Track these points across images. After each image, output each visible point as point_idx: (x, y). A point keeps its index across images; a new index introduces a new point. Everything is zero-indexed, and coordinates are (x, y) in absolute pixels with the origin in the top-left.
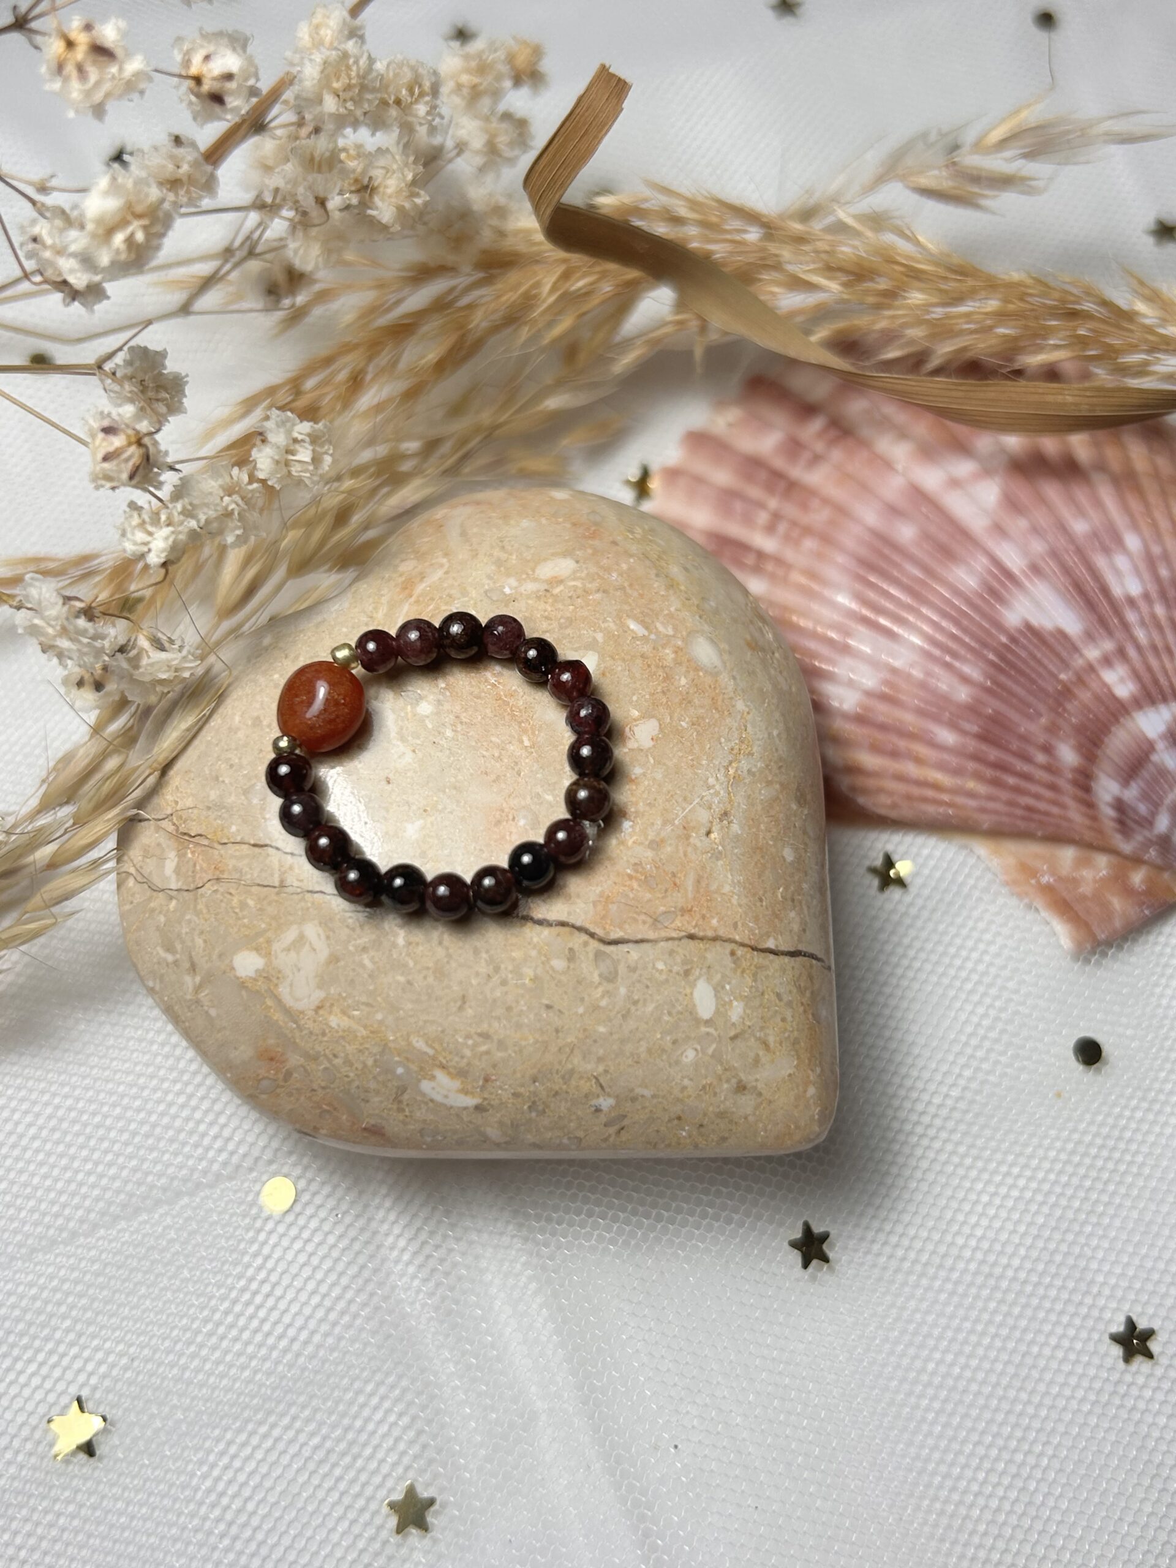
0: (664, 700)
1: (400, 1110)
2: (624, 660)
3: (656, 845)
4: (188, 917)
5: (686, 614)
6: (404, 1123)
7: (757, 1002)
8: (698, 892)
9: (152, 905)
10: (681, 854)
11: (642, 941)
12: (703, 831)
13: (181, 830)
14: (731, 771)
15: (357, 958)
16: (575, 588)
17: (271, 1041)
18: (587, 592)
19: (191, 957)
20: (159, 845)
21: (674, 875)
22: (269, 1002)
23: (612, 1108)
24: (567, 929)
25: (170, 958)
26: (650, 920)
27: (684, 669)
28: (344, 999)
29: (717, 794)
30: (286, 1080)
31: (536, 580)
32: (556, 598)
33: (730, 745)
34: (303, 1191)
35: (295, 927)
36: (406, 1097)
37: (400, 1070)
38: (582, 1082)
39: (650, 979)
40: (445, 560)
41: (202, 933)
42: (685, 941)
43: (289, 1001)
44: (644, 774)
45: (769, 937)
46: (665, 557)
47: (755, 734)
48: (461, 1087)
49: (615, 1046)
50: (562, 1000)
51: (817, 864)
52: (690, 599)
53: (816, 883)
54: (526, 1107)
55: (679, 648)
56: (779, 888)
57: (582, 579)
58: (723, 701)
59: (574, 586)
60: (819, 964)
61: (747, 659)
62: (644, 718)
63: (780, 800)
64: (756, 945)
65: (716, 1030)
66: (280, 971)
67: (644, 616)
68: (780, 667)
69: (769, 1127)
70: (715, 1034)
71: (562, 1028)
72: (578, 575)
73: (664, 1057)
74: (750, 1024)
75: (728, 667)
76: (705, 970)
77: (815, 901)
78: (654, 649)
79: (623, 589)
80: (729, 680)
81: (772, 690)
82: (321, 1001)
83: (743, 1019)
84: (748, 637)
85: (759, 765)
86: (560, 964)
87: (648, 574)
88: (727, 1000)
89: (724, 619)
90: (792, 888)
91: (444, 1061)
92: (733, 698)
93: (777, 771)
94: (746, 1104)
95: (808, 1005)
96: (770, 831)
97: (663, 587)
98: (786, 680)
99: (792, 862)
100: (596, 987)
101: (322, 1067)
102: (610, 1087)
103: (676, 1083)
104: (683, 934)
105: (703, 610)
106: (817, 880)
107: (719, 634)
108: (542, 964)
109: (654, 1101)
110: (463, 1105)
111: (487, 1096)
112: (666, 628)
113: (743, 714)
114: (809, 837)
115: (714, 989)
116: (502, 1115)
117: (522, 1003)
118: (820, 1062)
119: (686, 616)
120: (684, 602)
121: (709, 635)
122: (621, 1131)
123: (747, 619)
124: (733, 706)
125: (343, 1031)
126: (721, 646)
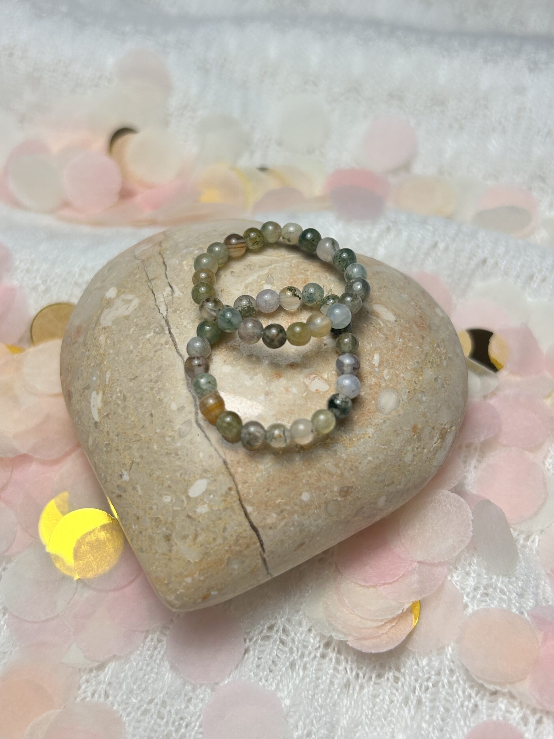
1: (81, 395)
7: (214, 518)
11: (208, 438)
13: (162, 242)
15: (131, 326)
22: (99, 311)
23: (125, 482)
24: (192, 399)
27: (369, 391)
28: (112, 334)
30: (73, 344)
35: (134, 296)
36: (87, 392)
38: (128, 457)
39: (192, 454)
42: (221, 460)
43: (102, 318)
44: (294, 394)
45: (252, 506)
46: (435, 366)
47: (360, 446)
48: (100, 408)
49: (151, 459)
50: (158, 419)
51: (315, 521)
52: (416, 384)
53: (303, 525)
54: (106, 442)
55: (380, 385)
56: (282, 499)
57: (386, 326)
58: (366, 420)
59: (379, 323)
60: (260, 549)
61: (403, 427)
62: (326, 381)
63: (332, 477)
64: (243, 500)
65: (187, 504)
66: (113, 305)
67: (386, 361)
68: (418, 454)
69: (159, 569)
70: (185, 505)
71: (146, 428)
72: (388, 323)
73: (160, 487)
74: (201, 521)
75: (389, 416)
76: (212, 479)
77: (292, 529)
78: (370, 372)
79: (395, 347)
80: (381, 419)
81: (396, 449)
82: (108, 327)
83: (201, 515)
84: (420, 426)
85: (343, 455)
86: (174, 406)
87: (415, 357)
88: (205, 500)
89: (419, 408)
90: (288, 508)
91: (106, 392)
92: (372, 425)
93: (348, 469)
94: (162, 547)
95: (232, 551)
96: (310, 478)
97: (412, 367)
98: (413, 461)
99: (302, 501)
100: (173, 431)
101: (83, 350)
102: (133, 472)
103: (151, 503)
104: (224, 456)
105: (415, 393)
106: (306, 525)
107: (407, 406)
108: (170, 399)
109: (138, 499)
110: (94, 416)
111: (102, 422)
112: (387, 375)
113: (367, 434)
114: (326, 508)
115: (207, 490)
116: (98, 437)
117: (147, 402)
118: (207, 577)
119: (404, 383)
120: (412, 381)
121: (401, 400)
122: (119, 496)
123: (433, 425)
124: (367, 427)
125: (100, 344)
126: (399, 409)
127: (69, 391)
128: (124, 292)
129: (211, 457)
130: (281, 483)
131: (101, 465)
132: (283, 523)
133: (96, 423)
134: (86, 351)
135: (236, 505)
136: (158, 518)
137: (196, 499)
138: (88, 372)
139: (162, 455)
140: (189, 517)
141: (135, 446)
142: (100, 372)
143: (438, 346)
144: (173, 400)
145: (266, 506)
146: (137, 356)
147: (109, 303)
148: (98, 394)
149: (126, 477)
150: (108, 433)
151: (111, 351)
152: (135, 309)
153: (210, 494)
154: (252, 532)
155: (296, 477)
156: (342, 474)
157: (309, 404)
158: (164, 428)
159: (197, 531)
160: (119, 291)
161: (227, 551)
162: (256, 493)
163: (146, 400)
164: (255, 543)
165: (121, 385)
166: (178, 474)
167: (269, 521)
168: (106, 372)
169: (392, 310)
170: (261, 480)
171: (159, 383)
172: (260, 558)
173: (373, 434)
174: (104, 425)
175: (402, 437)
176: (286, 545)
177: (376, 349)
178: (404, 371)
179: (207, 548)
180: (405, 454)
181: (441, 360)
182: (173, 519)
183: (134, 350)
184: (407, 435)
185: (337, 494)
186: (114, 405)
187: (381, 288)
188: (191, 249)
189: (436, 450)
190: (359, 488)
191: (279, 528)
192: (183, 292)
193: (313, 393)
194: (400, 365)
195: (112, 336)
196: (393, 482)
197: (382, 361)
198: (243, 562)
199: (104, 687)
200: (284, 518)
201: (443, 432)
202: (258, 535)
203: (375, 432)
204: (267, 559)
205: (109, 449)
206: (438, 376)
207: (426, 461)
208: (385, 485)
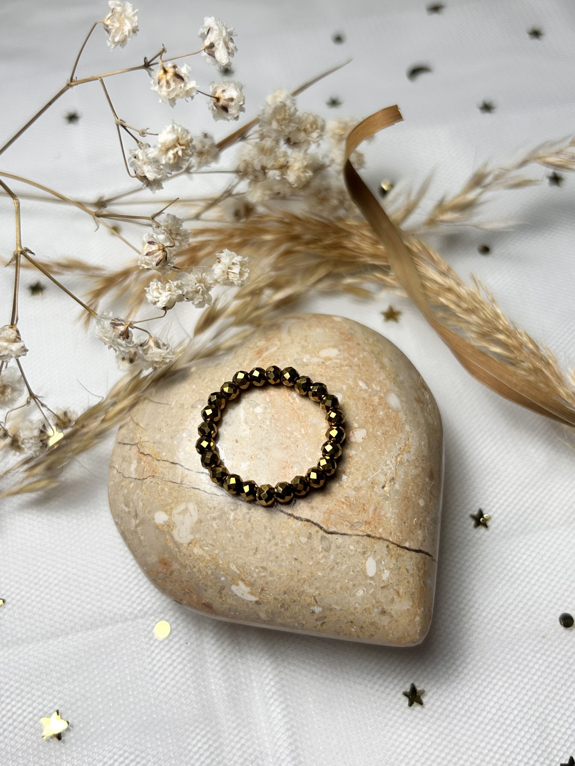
0: (371, 421)
1: (221, 597)
2: (354, 400)
3: (357, 489)
4: (137, 492)
5: (387, 382)
6: (222, 604)
7: (396, 572)
8: (374, 514)
9: (123, 484)
10: (369, 496)
11: (344, 534)
12: (381, 486)
13: (141, 451)
14: (399, 459)
15: (210, 523)
16: (336, 363)
17: (166, 556)
18: (342, 366)
19: (136, 511)
20: (130, 456)
21: (364, 505)
22: (168, 537)
23: (320, 613)
24: (309, 523)
25: (127, 510)
26: (349, 524)
27: (382, 407)
28: (202, 541)
29: (390, 469)
30: (170, 575)
31: (319, 357)
32: (327, 367)
33: (400, 446)
34: (174, 629)
35: (184, 503)
36: (224, 592)
37: (223, 579)
38: (307, 598)
39: (346, 553)
40: (278, 343)
41: (142, 500)
42: (365, 537)
43: (177, 538)
44: (356, 455)
45: (406, 541)
47: (413, 443)
48: (250, 591)
49: (325, 583)
50: (303, 557)
52: (390, 375)
54: (279, 605)
55: (381, 397)
56: (414, 519)
58: (399, 425)
60: (430, 558)
61: (413, 407)
62: (360, 428)
63: (421, 476)
64: (399, 544)
65: (375, 582)
66: (174, 523)
67: (367, 380)
69: (395, 633)
71: (301, 570)
72: (339, 357)
74: (391, 582)
75: (404, 409)
76: (373, 553)
77: (431, 527)
78: (369, 396)
79: (359, 366)
80: (404, 415)
81: (424, 423)
82: (191, 540)
83: (389, 579)
84: (416, 396)
85: (412, 458)
86: (304, 539)
87: (372, 360)
88: (382, 568)
89: (406, 386)
90: (421, 519)
91: (244, 578)
92: (403, 424)
93: (421, 462)
94: (385, 620)
95: (421, 577)
96: (414, 490)
97: (378, 368)
99: (423, 507)
100: (319, 553)
101: (187, 571)
102: (320, 602)
103: (352, 605)
104: (365, 534)
105: (396, 381)
107: (402, 393)
108: (296, 538)
109: (341, 612)
110: (251, 600)
111: (261, 597)
112: (377, 387)
113: (408, 432)
114: (433, 496)
115: (376, 562)
116: (268, 608)
117: (284, 555)
118: (423, 606)
120: (387, 376)
121: (397, 392)
122: (323, 624)
124: (404, 428)
125: (200, 556)
126: (402, 399)
127: (204, 604)
128: (172, 509)
129: (358, 542)
132: (426, 530)
133: (257, 602)
135: (400, 551)
137: (376, 573)
138: (211, 580)
139: (329, 574)
140: (383, 588)
141: (306, 587)
142: (223, 571)
144: (299, 536)
145: (412, 532)
146: (240, 536)
147: (169, 526)
148: (238, 585)
149: (318, 610)
151: (217, 552)
152: (198, 511)
153: (381, 562)
154: (420, 554)
156: (422, 468)
158: (312, 558)
159: (395, 590)
160: (166, 512)
161: (419, 580)
162: (401, 532)
163: (281, 555)
164: (426, 558)
165: (251, 564)
166: (351, 573)
167: (420, 538)
168: (229, 567)
170: (397, 522)
171: (277, 537)
173: (410, 429)
174: (266, 597)
175: (418, 412)
177: (355, 379)
178: (378, 375)
179: (410, 590)
180: (428, 420)
181: (378, 347)
182: (375, 599)
183: (233, 535)
184: (418, 408)
185: (430, 482)
186: (260, 579)
187: (306, 340)
190: (433, 465)
191: (427, 535)
193: (363, 442)
194: (374, 374)
195: (204, 542)
197: (365, 382)
200: (424, 527)
203: (409, 426)
204: (435, 558)
205: (286, 607)
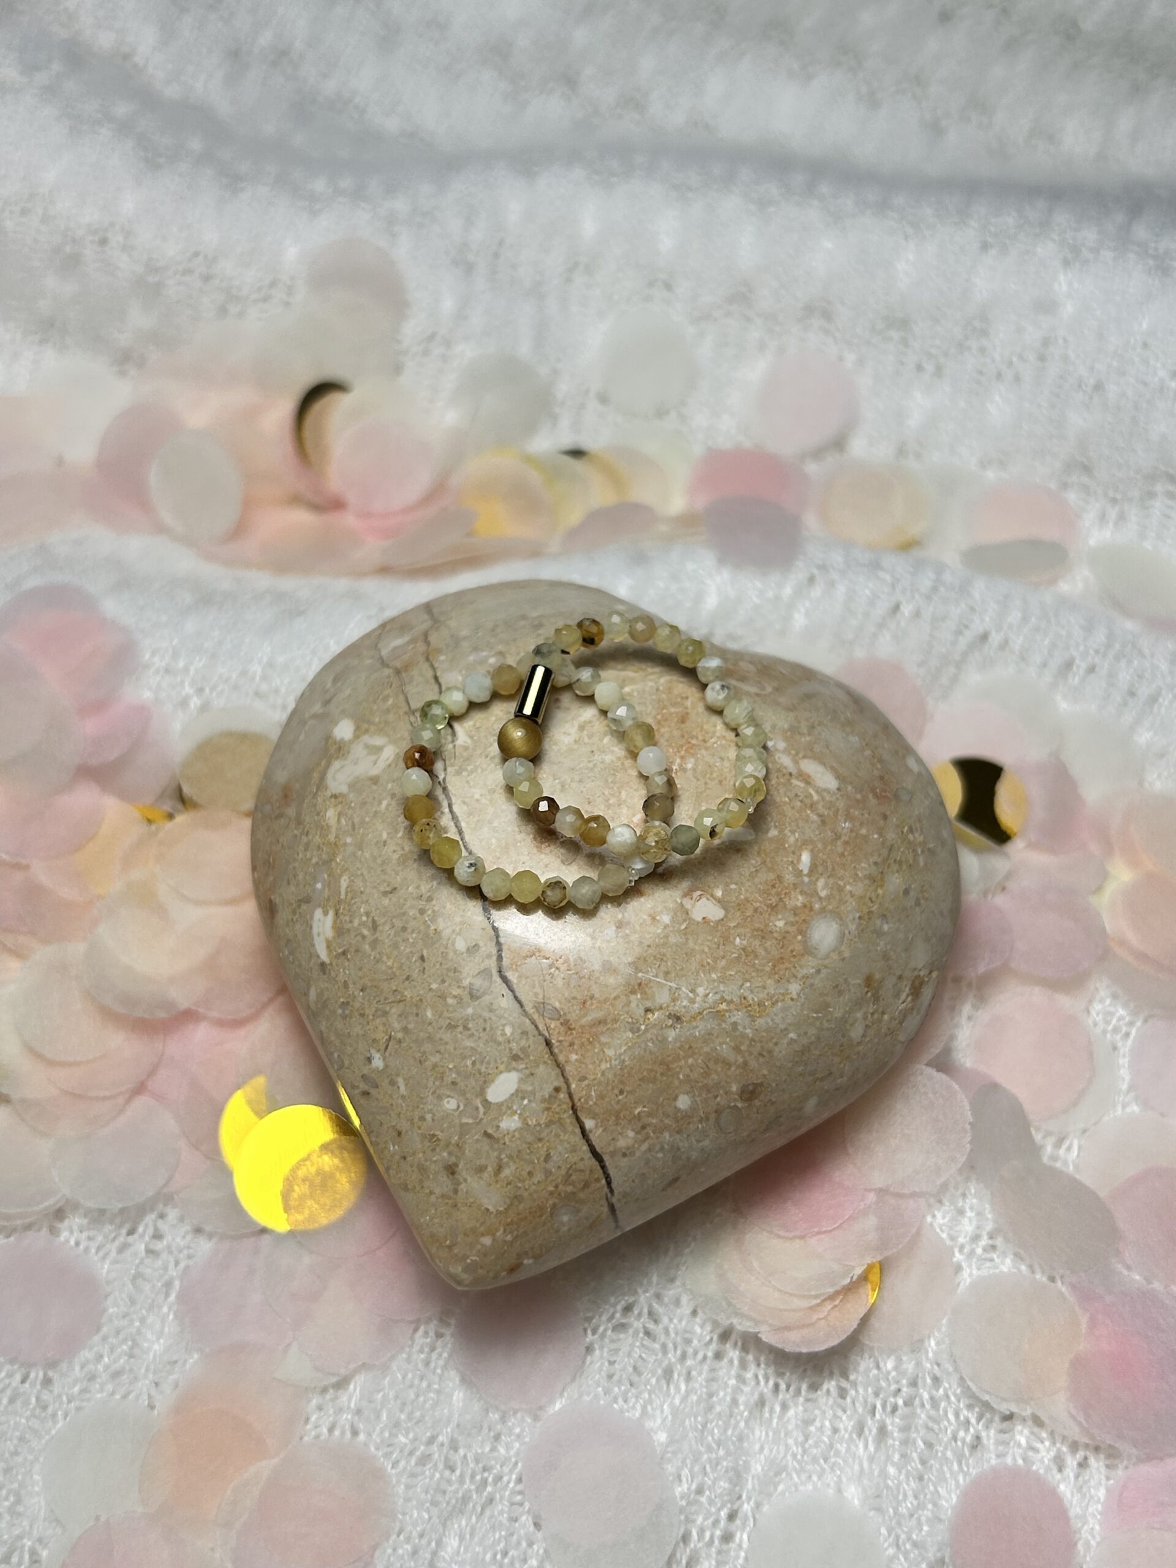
0: (748, 914)
1: (294, 912)
2: (764, 862)
3: (608, 967)
4: (363, 675)
6: (287, 923)
7: (530, 1138)
8: (592, 1026)
10: (614, 995)
11: (519, 1002)
12: (648, 1004)
14: (724, 1006)
16: (811, 796)
17: (298, 787)
18: (812, 806)
19: (334, 696)
20: (412, 629)
22: (323, 763)
23: (377, 1070)
24: (493, 936)
26: (541, 996)
27: (792, 919)
28: (350, 808)
29: (692, 1001)
30: (276, 818)
31: (796, 762)
32: (787, 784)
33: (749, 994)
35: (386, 740)
36: (304, 907)
38: (381, 1028)
39: (492, 1029)
40: (769, 689)
41: (354, 690)
42: (541, 1040)
43: (330, 774)
45: (593, 1118)
46: (904, 867)
47: (776, 1015)
48: (330, 939)
49: (422, 1034)
50: (434, 965)
51: (698, 1141)
52: (872, 902)
53: (679, 1149)
54: (342, 1000)
55: (811, 907)
56: (644, 1107)
57: (823, 799)
58: (786, 969)
59: (811, 794)
60: (606, 1190)
61: (850, 980)
62: (719, 902)
63: (729, 1069)
64: (579, 1109)
65: (485, 1114)
66: (348, 753)
67: (822, 864)
68: (873, 1024)
69: (436, 1221)
70: (481, 1115)
71: (413, 981)
72: (825, 794)
73: (437, 1083)
74: (507, 1143)
75: (826, 962)
76: (527, 1072)
77: (660, 1155)
78: (794, 884)
79: (838, 837)
80: (813, 968)
81: (836, 1018)
82: (340, 794)
83: (508, 1134)
84: (877, 976)
85: (748, 1031)
86: (461, 945)
87: (872, 855)
88: (515, 1108)
89: (878, 945)
90: (654, 1121)
91: (341, 911)
92: (796, 977)
93: (756, 1054)
94: (441, 1185)
95: (559, 1194)
96: (691, 1071)
97: (866, 872)
98: (864, 1036)
99: (679, 1110)
100: (459, 987)
101: (296, 832)
102: (390, 1055)
103: (423, 1109)
104: (547, 1034)
105: (870, 919)
106: (683, 1150)
107: (855, 942)
108: (453, 931)
109: (400, 1101)
110: (319, 952)
111: (334, 964)
112: (823, 888)
113: (787, 994)
114: (717, 1121)
115: (517, 1091)
116: (327, 988)
117: (414, 935)
118: (517, 1236)
119: (851, 903)
120: (865, 897)
121: (847, 932)
122: (366, 1094)
123: (900, 973)
124: (789, 981)
125: (327, 824)
126: (843, 948)
127: (271, 901)
128: (367, 731)
129: (525, 1033)
130: (642, 1080)
131: (333, 1038)
132: (645, 1147)
133: (323, 965)
134: (302, 834)
135: (567, 1117)
136: (434, 1135)
137: (500, 1105)
138: (306, 873)
139: (440, 1028)
140: (487, 1135)
141: (395, 1011)
142: (329, 876)
143: (911, 830)
144: (459, 934)
145: (617, 1117)
146: (394, 851)
147: (340, 750)
148: (326, 913)
149: (378, 1062)
150: (346, 985)
151: (349, 840)
152: (389, 765)
153: (523, 1098)
154: (594, 1162)
155: (669, 1069)
156: (745, 1063)
157: (691, 944)
158: (443, 981)
159: (501, 1160)
160: (357, 728)
161: (551, 1193)
162: (601, 1097)
163: (413, 932)
164: (598, 1180)
165: (367, 901)
166: (469, 1063)
167: (622, 1143)
168: (340, 876)
169: (832, 768)
170: (610, 1076)
171: (434, 902)
172: (606, 1204)
173: (798, 995)
174: (338, 970)
175: (847, 996)
176: (650, 1182)
177: (805, 843)
178: (851, 881)
179: (520, 1188)
180: (851, 1025)
181: (915, 856)
182: (460, 1138)
183: (389, 841)
184: (855, 993)
185: (736, 1097)
186: (356, 936)
187: (813, 727)
188: (484, 654)
189: (904, 1015)
190: (774, 1085)
191: (638, 1154)
192: (471, 737)
193: (698, 923)
194: (846, 871)
195: (350, 812)
196: (831, 1074)
197: (815, 864)
198: (578, 1211)
199: (349, 1417)
200: (647, 1138)
201: (917, 983)
202: (603, 1167)
203: (802, 989)
204: (617, 1206)
205: (347, 1012)
206: (910, 886)
207: (886, 1035)
208: (818, 1079)
